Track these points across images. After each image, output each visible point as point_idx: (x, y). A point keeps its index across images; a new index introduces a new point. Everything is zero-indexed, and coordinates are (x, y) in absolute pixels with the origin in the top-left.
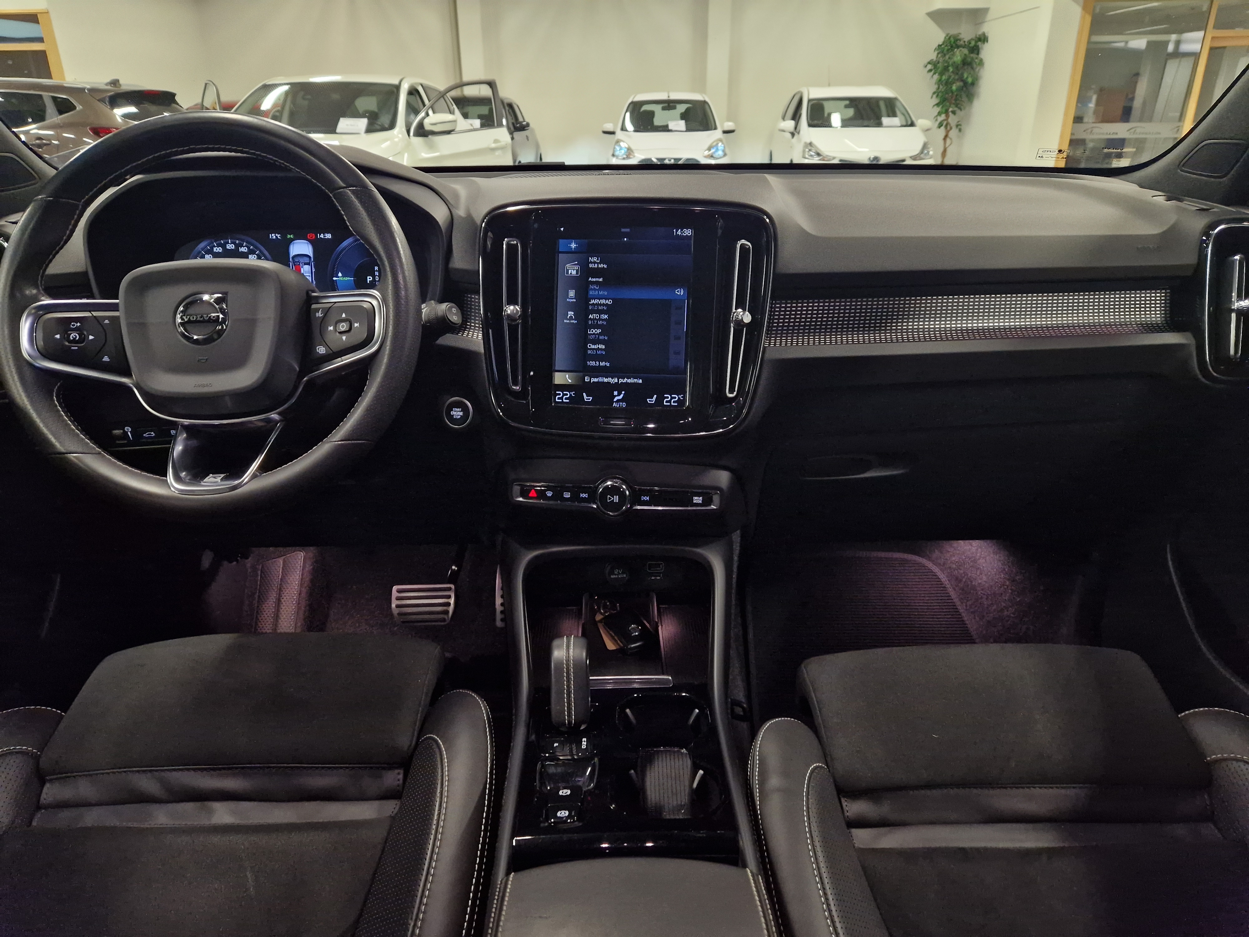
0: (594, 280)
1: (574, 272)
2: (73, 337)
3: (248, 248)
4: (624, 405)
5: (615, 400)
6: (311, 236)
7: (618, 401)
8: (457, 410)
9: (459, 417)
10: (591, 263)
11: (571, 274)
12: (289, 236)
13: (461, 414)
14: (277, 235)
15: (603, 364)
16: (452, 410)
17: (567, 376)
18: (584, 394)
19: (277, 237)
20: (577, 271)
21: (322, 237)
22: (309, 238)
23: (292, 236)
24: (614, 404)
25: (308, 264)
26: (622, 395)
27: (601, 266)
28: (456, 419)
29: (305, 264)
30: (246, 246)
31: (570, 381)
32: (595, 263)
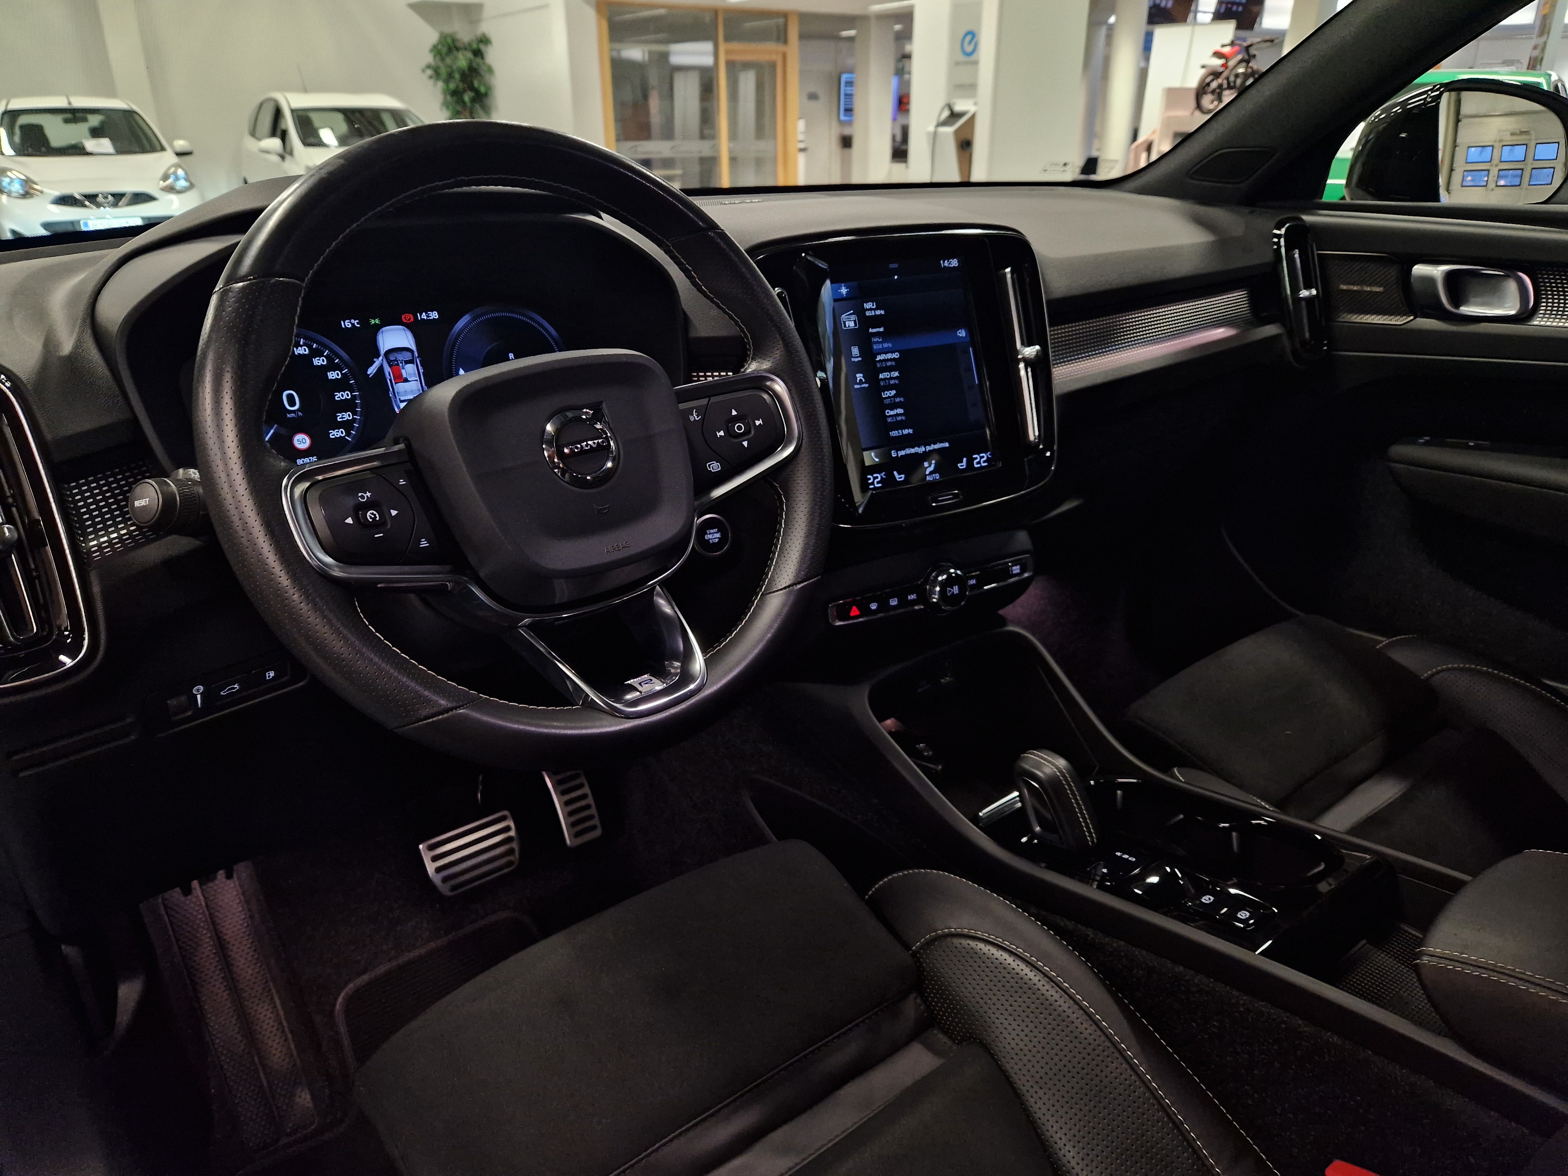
0: (875, 330)
1: (852, 324)
2: (371, 518)
3: (310, 347)
4: (937, 476)
5: (927, 473)
6: (407, 317)
7: (931, 473)
8: (712, 531)
9: (717, 540)
10: (868, 310)
11: (849, 327)
12: (373, 322)
13: (718, 535)
14: (353, 321)
15: (906, 432)
16: (706, 533)
17: (873, 454)
18: (895, 473)
19: (353, 324)
20: (855, 321)
21: (425, 317)
22: (404, 320)
23: (377, 321)
24: (928, 478)
25: (411, 362)
26: (933, 466)
27: (878, 312)
28: (714, 544)
29: (407, 362)
30: (305, 344)
31: (877, 460)
32: (871, 309)
